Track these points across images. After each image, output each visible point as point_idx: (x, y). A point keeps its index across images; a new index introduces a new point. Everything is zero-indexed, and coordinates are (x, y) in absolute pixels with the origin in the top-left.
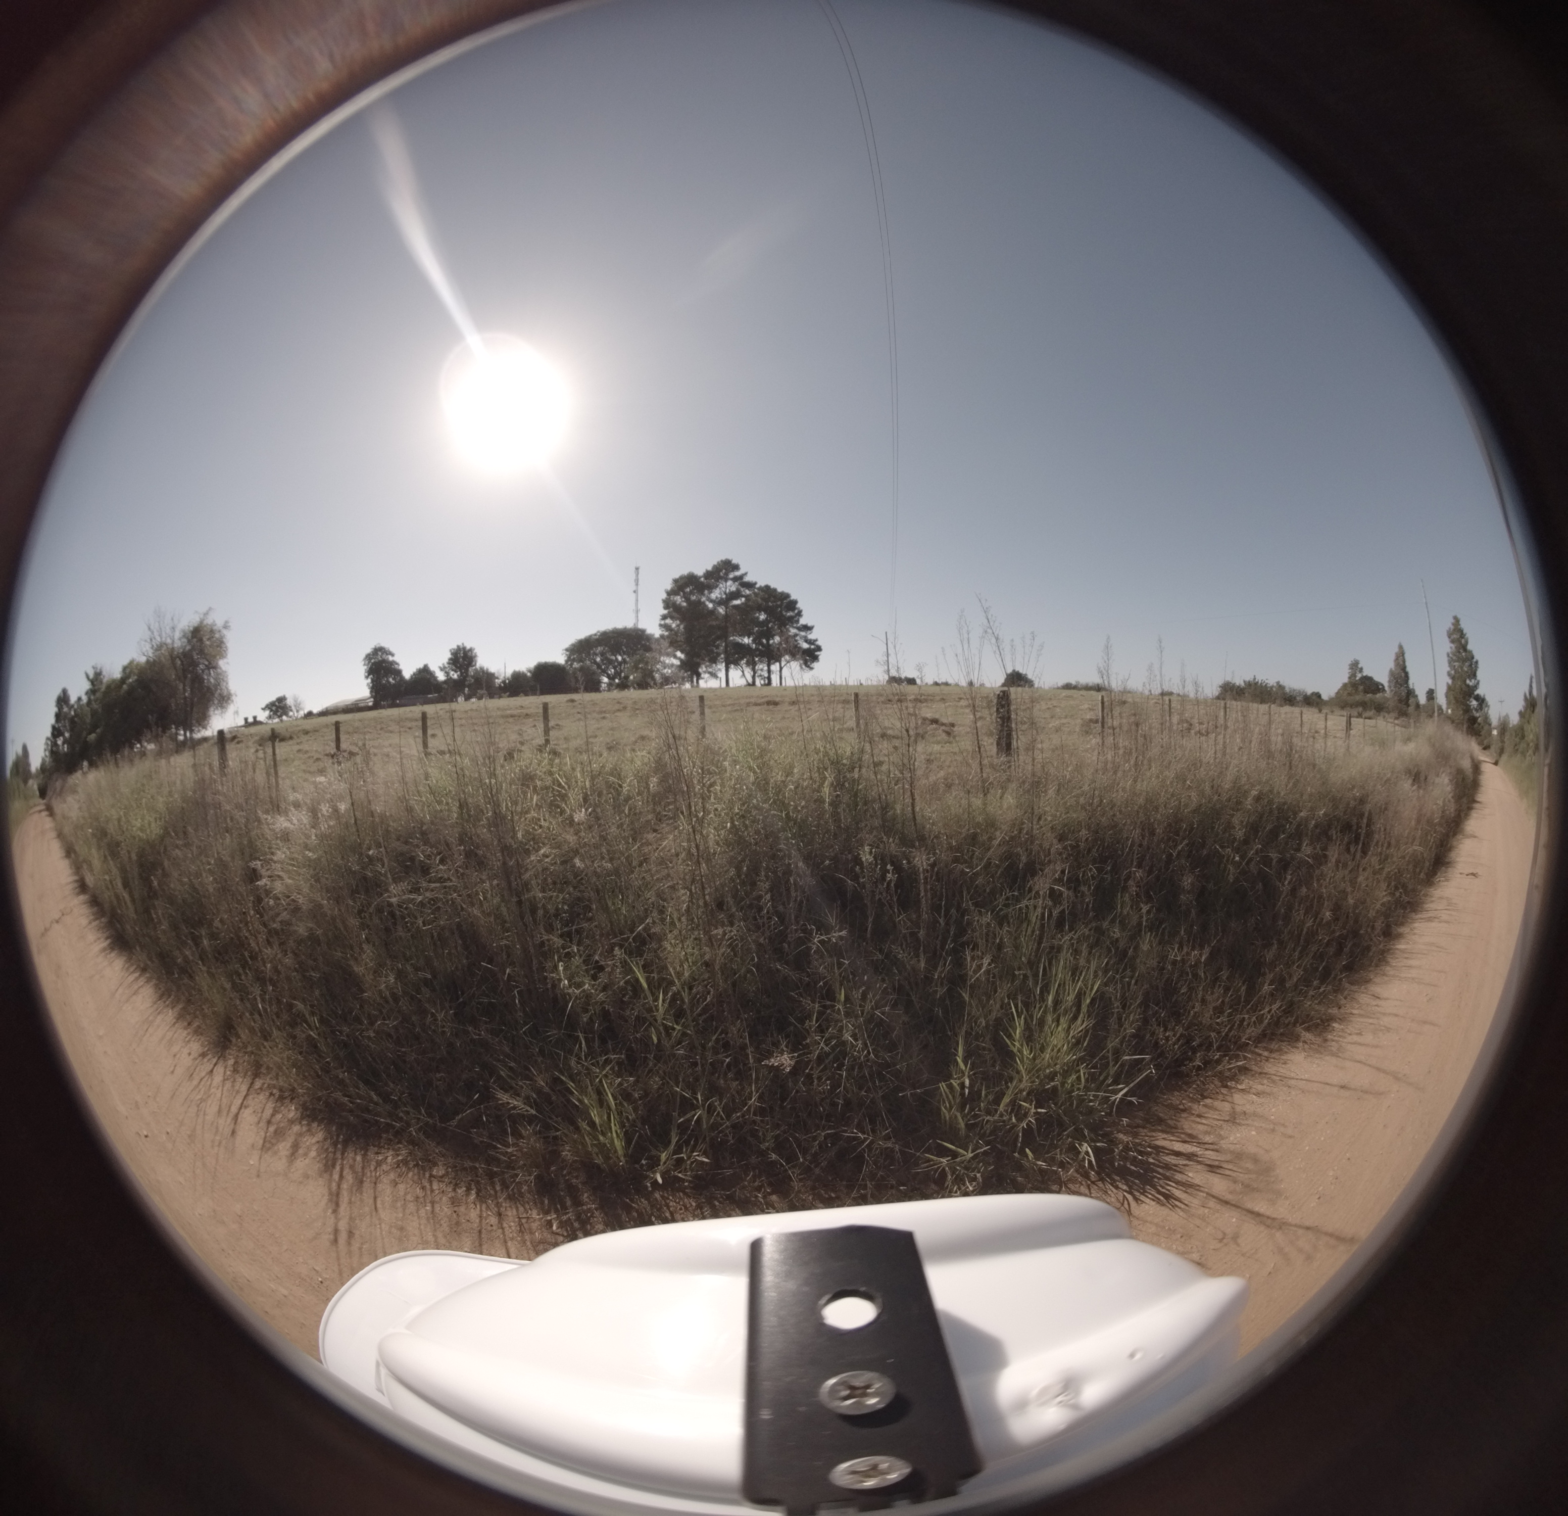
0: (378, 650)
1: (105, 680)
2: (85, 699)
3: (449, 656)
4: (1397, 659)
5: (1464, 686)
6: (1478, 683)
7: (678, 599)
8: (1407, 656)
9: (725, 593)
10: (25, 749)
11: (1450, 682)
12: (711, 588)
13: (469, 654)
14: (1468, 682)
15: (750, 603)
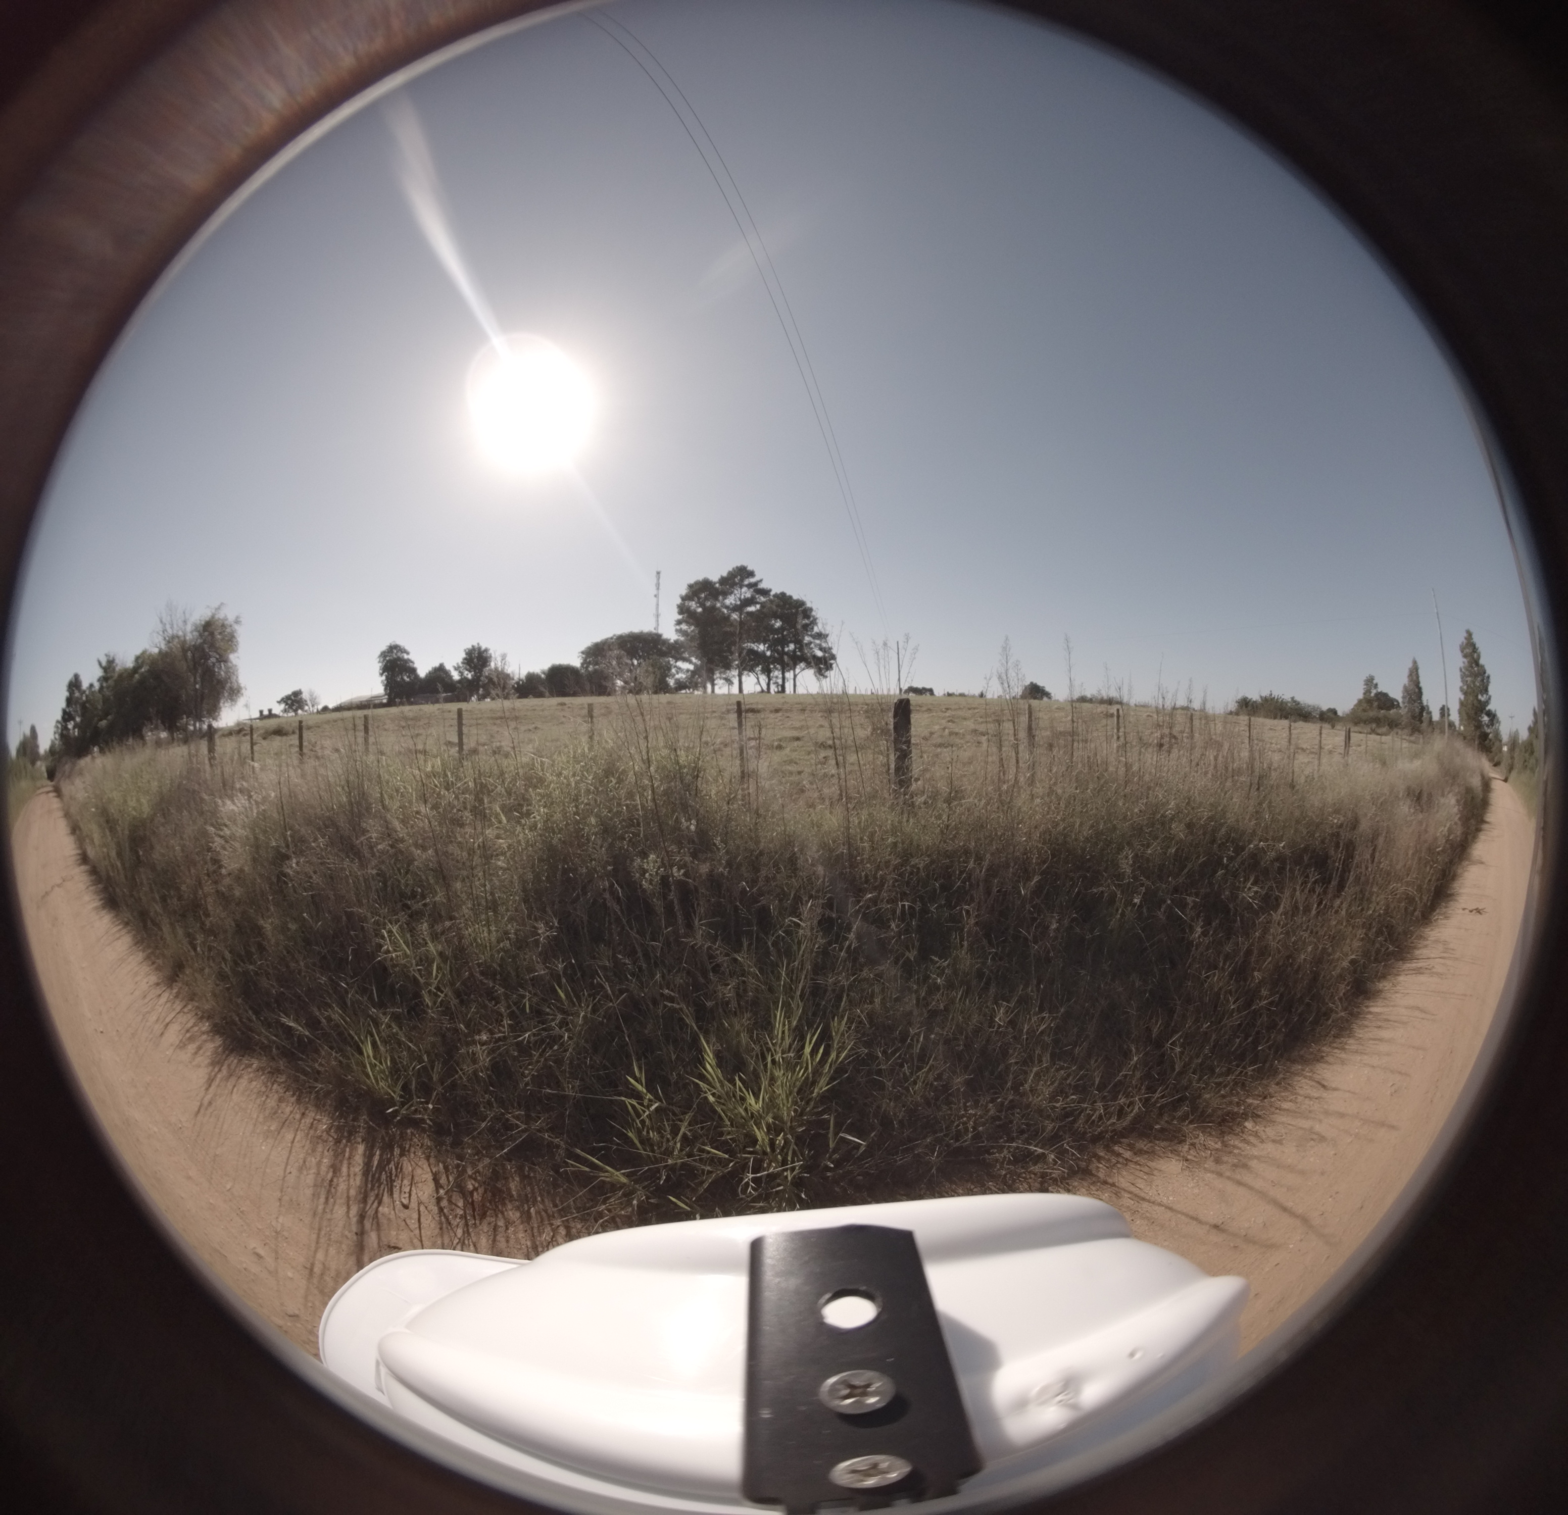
0: (393, 648)
1: (118, 669)
2: (97, 686)
3: (463, 655)
4: (1410, 675)
5: (1475, 702)
6: (1490, 698)
7: (693, 605)
8: (1421, 672)
9: (740, 599)
10: (32, 729)
11: (1462, 697)
12: (725, 594)
13: (484, 655)
14: (1480, 697)
15: (765, 610)
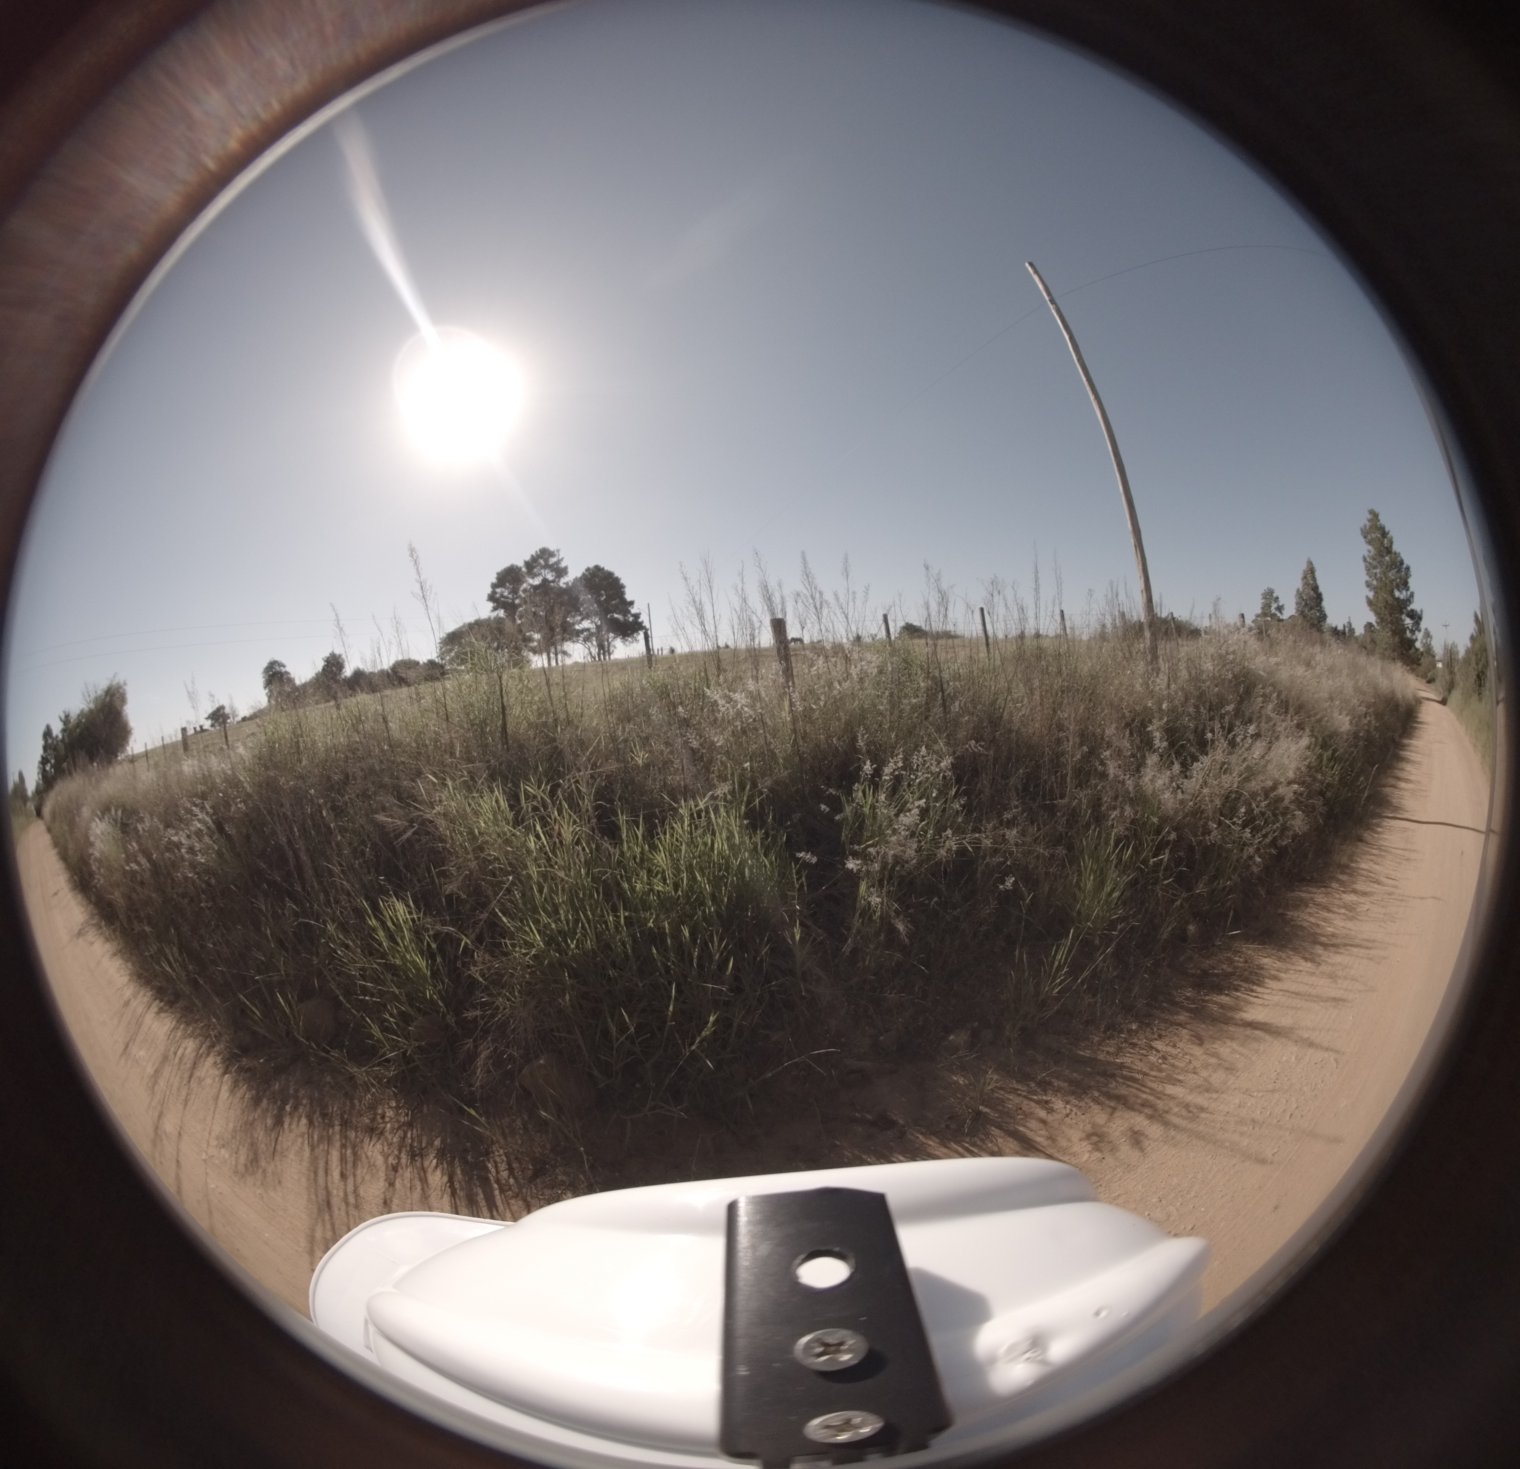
0: (273, 663)
2: (61, 734)
3: (322, 663)
4: (1305, 578)
5: (1390, 600)
6: (1412, 596)
7: (502, 591)
10: (21, 776)
11: (1371, 595)
12: (530, 576)
13: (339, 661)
14: (1397, 594)
